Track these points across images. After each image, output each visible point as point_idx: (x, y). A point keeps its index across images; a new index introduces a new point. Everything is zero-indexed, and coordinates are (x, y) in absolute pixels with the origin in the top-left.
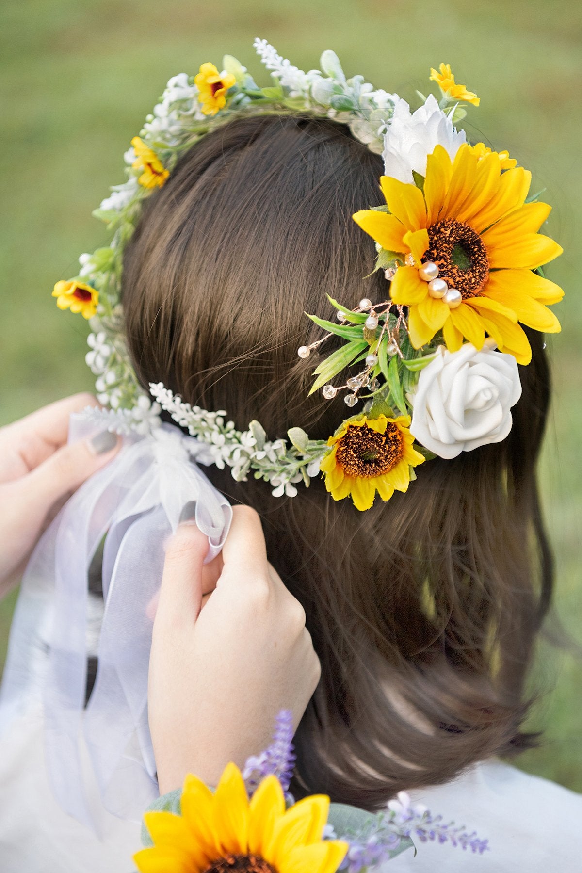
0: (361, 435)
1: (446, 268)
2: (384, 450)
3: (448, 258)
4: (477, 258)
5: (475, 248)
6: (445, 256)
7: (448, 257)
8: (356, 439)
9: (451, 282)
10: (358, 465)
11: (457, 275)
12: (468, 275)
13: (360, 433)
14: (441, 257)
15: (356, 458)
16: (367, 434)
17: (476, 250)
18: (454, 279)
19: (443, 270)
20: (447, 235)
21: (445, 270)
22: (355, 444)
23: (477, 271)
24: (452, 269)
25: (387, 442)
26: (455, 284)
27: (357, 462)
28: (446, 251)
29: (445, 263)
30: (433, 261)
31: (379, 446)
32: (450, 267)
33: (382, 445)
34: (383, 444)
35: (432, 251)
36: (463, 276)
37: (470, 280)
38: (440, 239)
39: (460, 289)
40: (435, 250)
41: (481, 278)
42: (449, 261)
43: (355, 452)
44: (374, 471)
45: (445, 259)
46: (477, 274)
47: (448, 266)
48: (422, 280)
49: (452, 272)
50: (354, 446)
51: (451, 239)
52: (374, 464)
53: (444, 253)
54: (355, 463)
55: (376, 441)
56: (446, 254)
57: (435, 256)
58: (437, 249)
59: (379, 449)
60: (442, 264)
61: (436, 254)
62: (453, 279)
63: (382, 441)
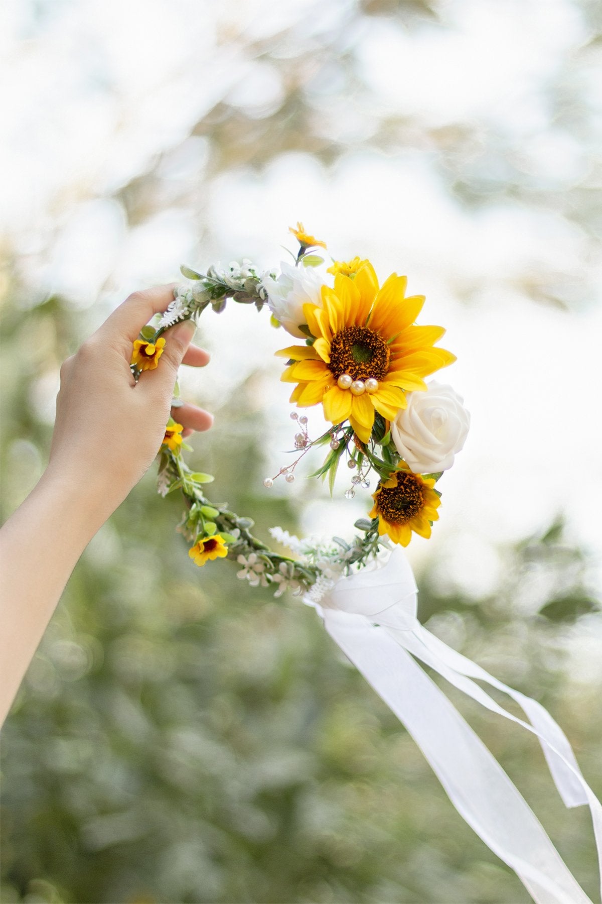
0: (387, 496)
1: (355, 370)
2: (408, 493)
4: (373, 345)
5: (367, 341)
6: (350, 363)
7: (352, 362)
8: (386, 501)
9: (364, 376)
10: (401, 514)
11: (365, 368)
12: (374, 362)
13: (385, 495)
14: (347, 366)
15: (397, 512)
16: (390, 493)
17: (368, 341)
18: (365, 372)
19: (354, 373)
20: (343, 348)
22: (388, 504)
23: (378, 354)
25: (405, 488)
27: (399, 513)
28: (348, 360)
29: (353, 368)
30: (344, 373)
31: (402, 493)
32: (357, 367)
34: (404, 491)
35: (339, 366)
36: (370, 366)
37: (377, 364)
38: (340, 354)
39: (374, 376)
42: (354, 364)
43: (392, 509)
44: (414, 510)
45: (351, 366)
46: (379, 356)
47: (355, 368)
48: (344, 390)
49: (361, 370)
50: (389, 506)
51: (347, 348)
52: (411, 506)
54: (399, 515)
55: (399, 493)
56: (350, 361)
57: (343, 368)
58: (342, 362)
59: (405, 495)
60: (351, 370)
61: (342, 366)
63: (402, 489)
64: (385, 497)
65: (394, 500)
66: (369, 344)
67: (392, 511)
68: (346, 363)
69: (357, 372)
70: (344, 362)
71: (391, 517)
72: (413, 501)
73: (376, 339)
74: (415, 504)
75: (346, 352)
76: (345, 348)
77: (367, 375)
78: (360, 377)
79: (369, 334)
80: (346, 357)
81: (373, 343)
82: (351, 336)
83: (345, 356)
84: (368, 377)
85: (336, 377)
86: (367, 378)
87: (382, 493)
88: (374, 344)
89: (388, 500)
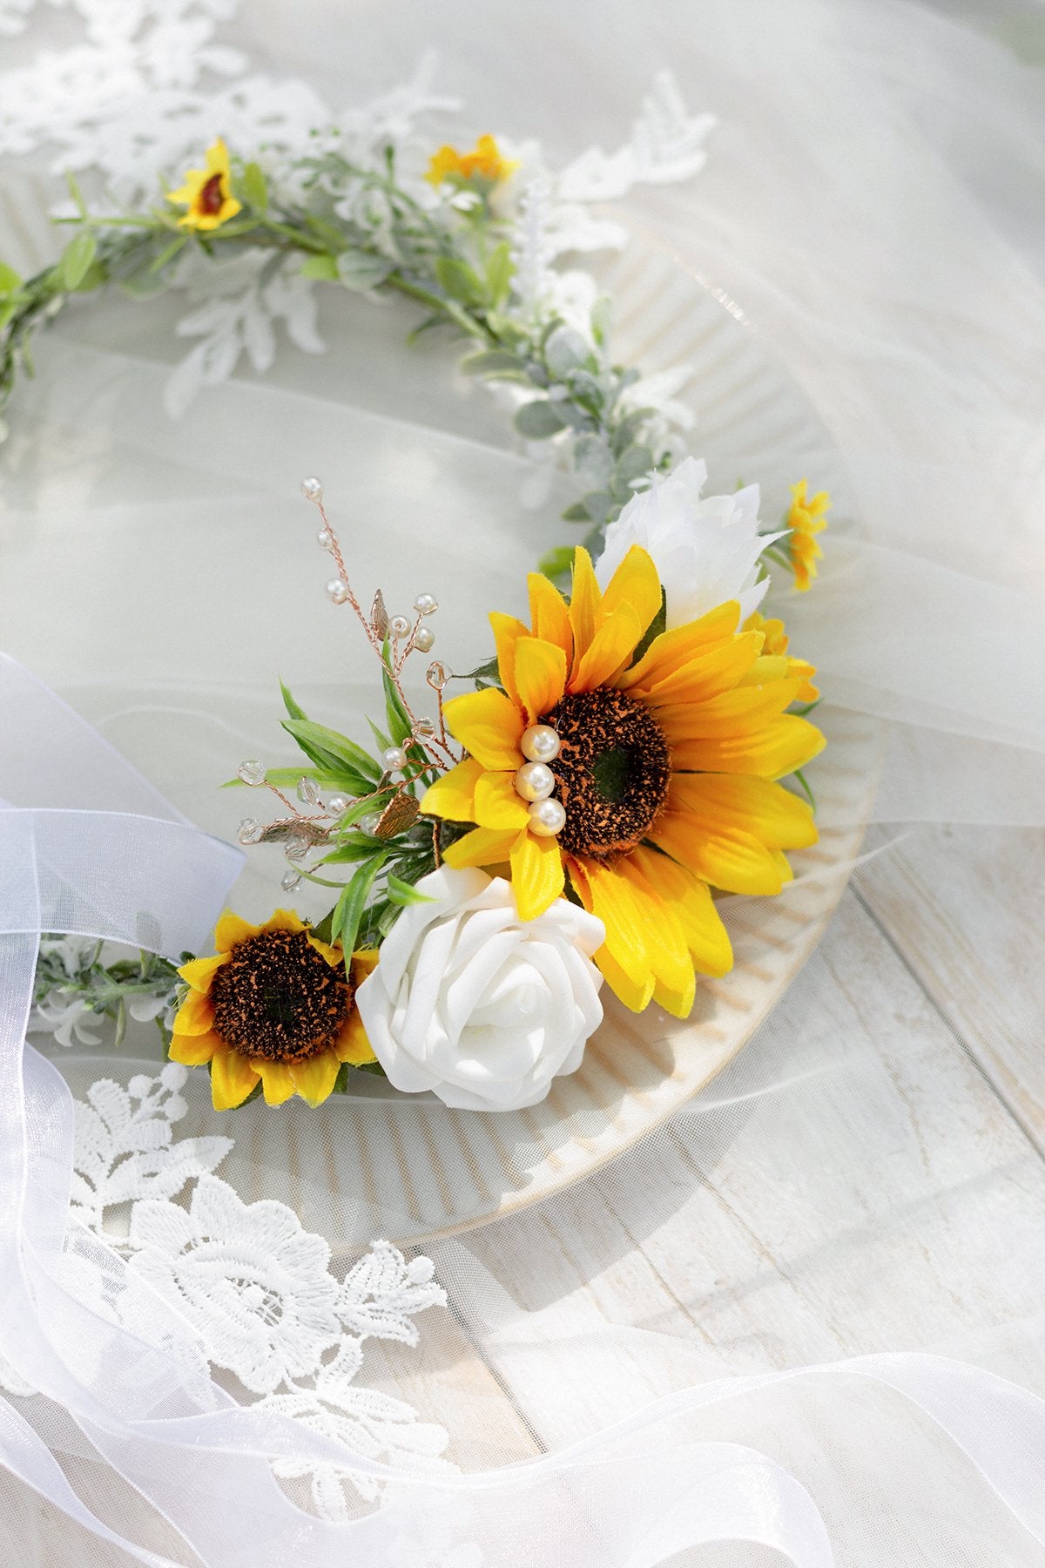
0: (287, 952)
1: (574, 763)
2: (315, 1005)
3: (589, 752)
4: (639, 798)
5: (645, 777)
6: (588, 745)
7: (592, 751)
8: (273, 955)
9: (566, 792)
10: (252, 1010)
11: (583, 790)
12: (601, 809)
13: (287, 947)
14: (578, 742)
15: (255, 994)
16: (300, 956)
17: (646, 782)
18: (574, 793)
19: (567, 763)
21: (569, 766)
22: (268, 964)
23: (622, 815)
24: (583, 773)
25: (326, 991)
26: (568, 802)
27: (252, 1004)
28: (594, 740)
29: (577, 756)
30: (560, 736)
31: (310, 990)
32: (581, 768)
33: (316, 991)
34: (318, 989)
35: (572, 721)
36: (591, 802)
37: (600, 819)
38: (601, 713)
39: (570, 817)
40: (577, 724)
41: (620, 832)
42: (587, 758)
43: (259, 978)
44: (274, 1038)
45: (582, 749)
46: (618, 819)
47: (578, 763)
49: (577, 779)
50: (262, 967)
51: (619, 730)
52: (280, 1026)
53: (589, 740)
54: (248, 1005)
55: (309, 978)
56: (592, 745)
57: (570, 731)
59: (307, 997)
60: (573, 753)
61: (575, 729)
62: (572, 791)
63: (320, 983)
64: (284, 948)
65: (285, 974)
66: (640, 787)
67: (253, 980)
68: (585, 736)
69: (570, 771)
70: (586, 731)
71: (233, 987)
72: (298, 1025)
73: (654, 803)
74: (290, 1035)
75: (609, 729)
76: (618, 724)
77: (570, 798)
78: (562, 782)
79: (661, 780)
80: (598, 732)
81: (646, 797)
82: (648, 733)
83: (600, 728)
84: (565, 803)
85: (544, 719)
86: (560, 800)
87: (288, 939)
88: (643, 800)
89: (280, 960)
